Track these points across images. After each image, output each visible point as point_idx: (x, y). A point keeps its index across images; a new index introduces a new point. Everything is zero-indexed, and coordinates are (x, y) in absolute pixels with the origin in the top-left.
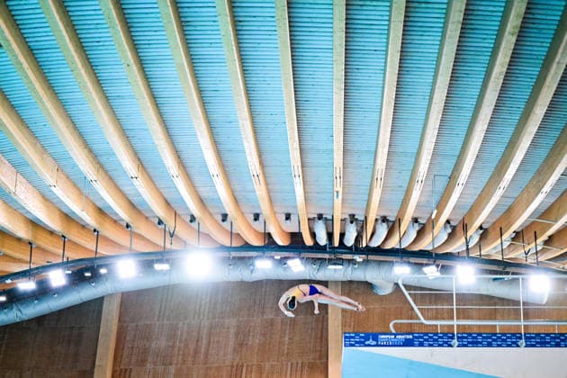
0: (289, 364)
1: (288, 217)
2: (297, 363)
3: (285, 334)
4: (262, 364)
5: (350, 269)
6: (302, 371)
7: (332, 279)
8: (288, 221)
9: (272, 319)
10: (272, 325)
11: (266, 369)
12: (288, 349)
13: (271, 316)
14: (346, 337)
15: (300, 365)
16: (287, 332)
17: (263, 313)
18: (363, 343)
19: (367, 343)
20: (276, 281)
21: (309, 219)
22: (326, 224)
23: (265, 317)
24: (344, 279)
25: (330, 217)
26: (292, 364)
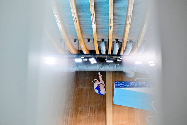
0: (90, 107)
1: (89, 40)
2: (93, 107)
3: (87, 94)
4: (78, 107)
5: (115, 66)
6: (95, 111)
7: (108, 70)
8: (89, 42)
9: (82, 89)
10: (82, 91)
11: (80, 110)
12: (89, 101)
13: (81, 87)
14: (116, 83)
15: (94, 108)
16: (89, 94)
17: (78, 86)
18: (123, 86)
19: (125, 86)
20: (83, 71)
21: (98, 42)
22: (105, 44)
23: (79, 88)
24: (113, 71)
25: (107, 41)
26: (91, 107)
